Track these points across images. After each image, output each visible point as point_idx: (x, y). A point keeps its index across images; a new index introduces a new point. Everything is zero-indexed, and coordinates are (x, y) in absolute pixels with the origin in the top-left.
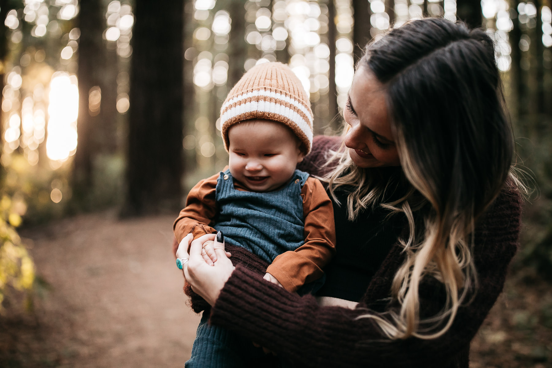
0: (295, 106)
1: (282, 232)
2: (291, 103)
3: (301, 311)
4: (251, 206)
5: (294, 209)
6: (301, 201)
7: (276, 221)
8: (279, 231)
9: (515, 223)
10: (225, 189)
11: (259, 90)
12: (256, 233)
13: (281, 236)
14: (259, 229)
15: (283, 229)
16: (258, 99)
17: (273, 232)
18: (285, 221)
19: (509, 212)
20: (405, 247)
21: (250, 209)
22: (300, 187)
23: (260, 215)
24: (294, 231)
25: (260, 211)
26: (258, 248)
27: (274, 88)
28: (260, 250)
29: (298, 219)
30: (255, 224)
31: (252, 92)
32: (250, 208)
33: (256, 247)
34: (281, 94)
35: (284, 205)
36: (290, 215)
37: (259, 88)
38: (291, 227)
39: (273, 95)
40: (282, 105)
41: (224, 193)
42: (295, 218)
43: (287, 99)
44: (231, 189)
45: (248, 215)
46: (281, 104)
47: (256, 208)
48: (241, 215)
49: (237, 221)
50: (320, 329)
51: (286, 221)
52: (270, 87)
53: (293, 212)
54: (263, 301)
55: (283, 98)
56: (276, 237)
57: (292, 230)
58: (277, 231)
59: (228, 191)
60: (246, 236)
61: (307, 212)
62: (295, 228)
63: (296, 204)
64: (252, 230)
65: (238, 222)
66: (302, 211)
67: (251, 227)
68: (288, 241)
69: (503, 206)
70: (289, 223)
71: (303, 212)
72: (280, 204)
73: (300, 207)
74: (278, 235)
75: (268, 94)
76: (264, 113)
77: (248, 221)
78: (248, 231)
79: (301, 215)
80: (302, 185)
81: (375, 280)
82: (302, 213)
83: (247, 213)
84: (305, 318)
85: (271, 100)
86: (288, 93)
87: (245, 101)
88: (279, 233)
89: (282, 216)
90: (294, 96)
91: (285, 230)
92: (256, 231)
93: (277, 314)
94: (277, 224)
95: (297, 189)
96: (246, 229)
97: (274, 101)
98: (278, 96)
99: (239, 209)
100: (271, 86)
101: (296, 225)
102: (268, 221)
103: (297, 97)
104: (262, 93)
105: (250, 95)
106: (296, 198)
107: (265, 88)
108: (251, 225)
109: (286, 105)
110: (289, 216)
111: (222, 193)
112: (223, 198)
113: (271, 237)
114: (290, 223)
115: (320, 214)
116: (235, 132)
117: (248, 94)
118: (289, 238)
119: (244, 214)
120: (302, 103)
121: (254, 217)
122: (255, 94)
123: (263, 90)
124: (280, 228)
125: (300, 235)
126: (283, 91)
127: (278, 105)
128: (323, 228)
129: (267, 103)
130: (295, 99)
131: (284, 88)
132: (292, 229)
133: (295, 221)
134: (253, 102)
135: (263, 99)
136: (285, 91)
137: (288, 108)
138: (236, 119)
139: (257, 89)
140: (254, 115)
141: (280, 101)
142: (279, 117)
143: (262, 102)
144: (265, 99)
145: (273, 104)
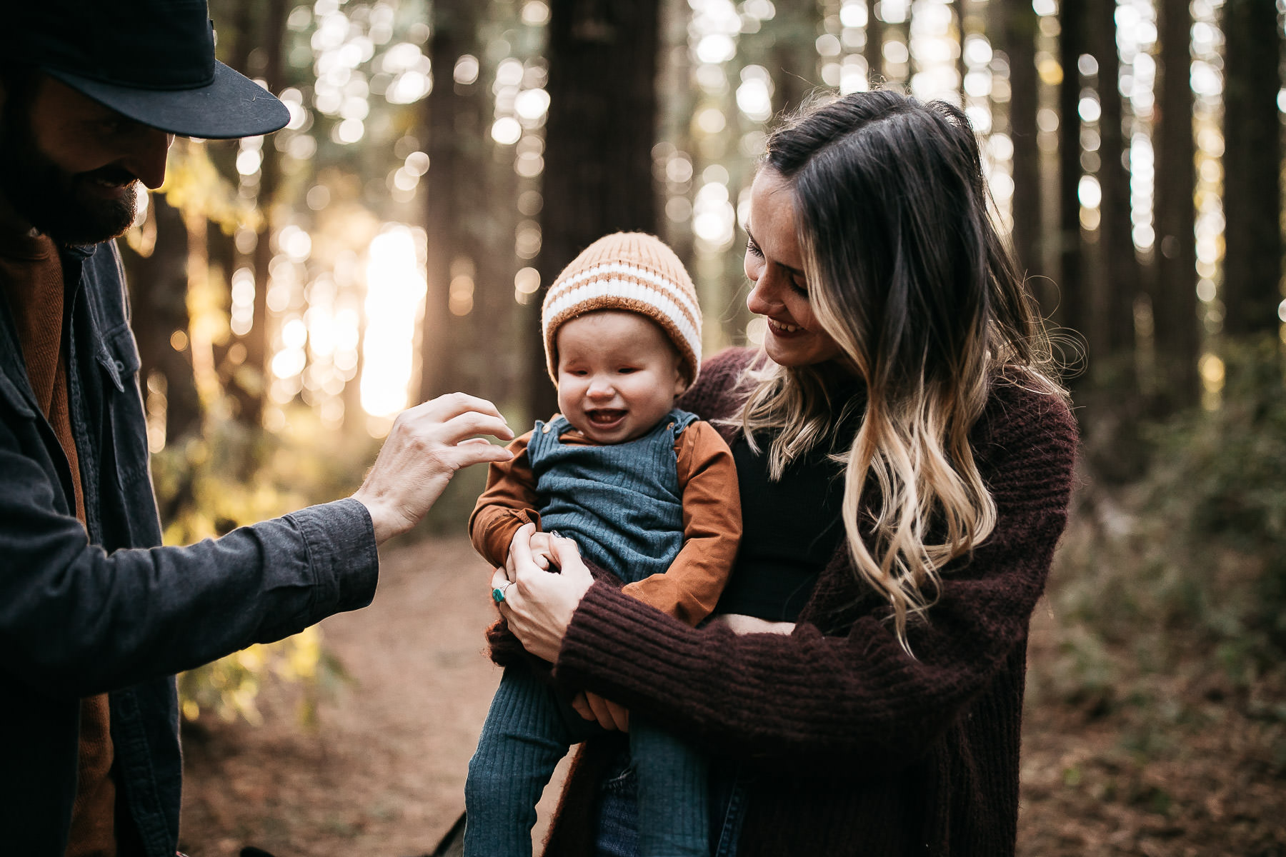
0: (670, 292)
1: (633, 512)
2: (663, 287)
3: (711, 639)
4: (583, 471)
5: (659, 473)
6: (674, 460)
7: (623, 495)
8: (627, 511)
9: (1063, 476)
10: (543, 446)
11: (610, 264)
12: (591, 519)
13: (633, 520)
14: (594, 510)
15: (636, 508)
16: (608, 278)
17: (618, 513)
18: (639, 495)
19: (1049, 457)
20: (876, 523)
21: (579, 478)
22: (673, 435)
23: (594, 486)
24: (655, 511)
25: (596, 481)
26: (592, 542)
27: (635, 262)
28: (596, 544)
29: (665, 491)
30: (588, 503)
31: (598, 267)
32: (580, 476)
33: (589, 542)
34: (647, 271)
35: (638, 467)
36: (650, 484)
37: (609, 260)
38: (650, 505)
39: (633, 271)
40: (648, 288)
41: (541, 452)
42: (659, 490)
43: (657, 280)
44: (553, 445)
45: (575, 488)
46: (647, 286)
47: (591, 475)
48: (565, 489)
49: (559, 501)
50: (742, 667)
51: (641, 495)
52: (628, 261)
53: (655, 480)
54: (646, 625)
55: (649, 277)
56: (624, 523)
57: (653, 509)
58: (625, 511)
59: (547, 448)
60: (572, 524)
61: (685, 478)
62: (658, 506)
63: (666, 465)
64: (582, 514)
65: (561, 503)
66: (675, 477)
67: (582, 510)
68: (648, 529)
69: (1039, 448)
70: (645, 497)
71: (678, 479)
72: (632, 464)
73: (671, 470)
74: (628, 518)
75: (624, 269)
76: (619, 299)
77: (575, 498)
78: (576, 517)
79: (672, 484)
80: (677, 432)
81: (825, 579)
82: (675, 481)
83: (572, 484)
84: (717, 650)
85: (630, 279)
86: (658, 270)
87: (587, 282)
88: (629, 514)
89: (635, 485)
90: (668, 276)
91: (639, 509)
92: (590, 514)
93: (671, 645)
94: (625, 499)
95: (667, 438)
96: (573, 514)
97: (636, 281)
98: (642, 274)
99: (561, 479)
100: (631, 259)
101: (660, 501)
102: (609, 494)
103: (673, 278)
104: (615, 268)
105: (595, 272)
106: (665, 454)
107: (620, 261)
108: (581, 505)
109: (655, 288)
110: (648, 486)
111: (538, 453)
112: (539, 461)
113: (616, 522)
114: (649, 498)
115: (709, 479)
116: (569, 332)
117: (592, 270)
118: (649, 523)
119: (568, 486)
120: (683, 290)
121: (585, 491)
122: (605, 269)
123: (617, 264)
124: (630, 507)
125: (671, 518)
126: (650, 267)
127: (642, 287)
128: (716, 502)
129: (624, 283)
130: (670, 281)
131: (651, 263)
132: (652, 506)
133: (658, 495)
134: (601, 282)
135: (617, 278)
136: (653, 268)
137: (658, 294)
138: (572, 310)
139: (607, 263)
140: (602, 303)
141: (645, 282)
142: (644, 305)
143: (614, 281)
144: (620, 277)
145: (634, 285)
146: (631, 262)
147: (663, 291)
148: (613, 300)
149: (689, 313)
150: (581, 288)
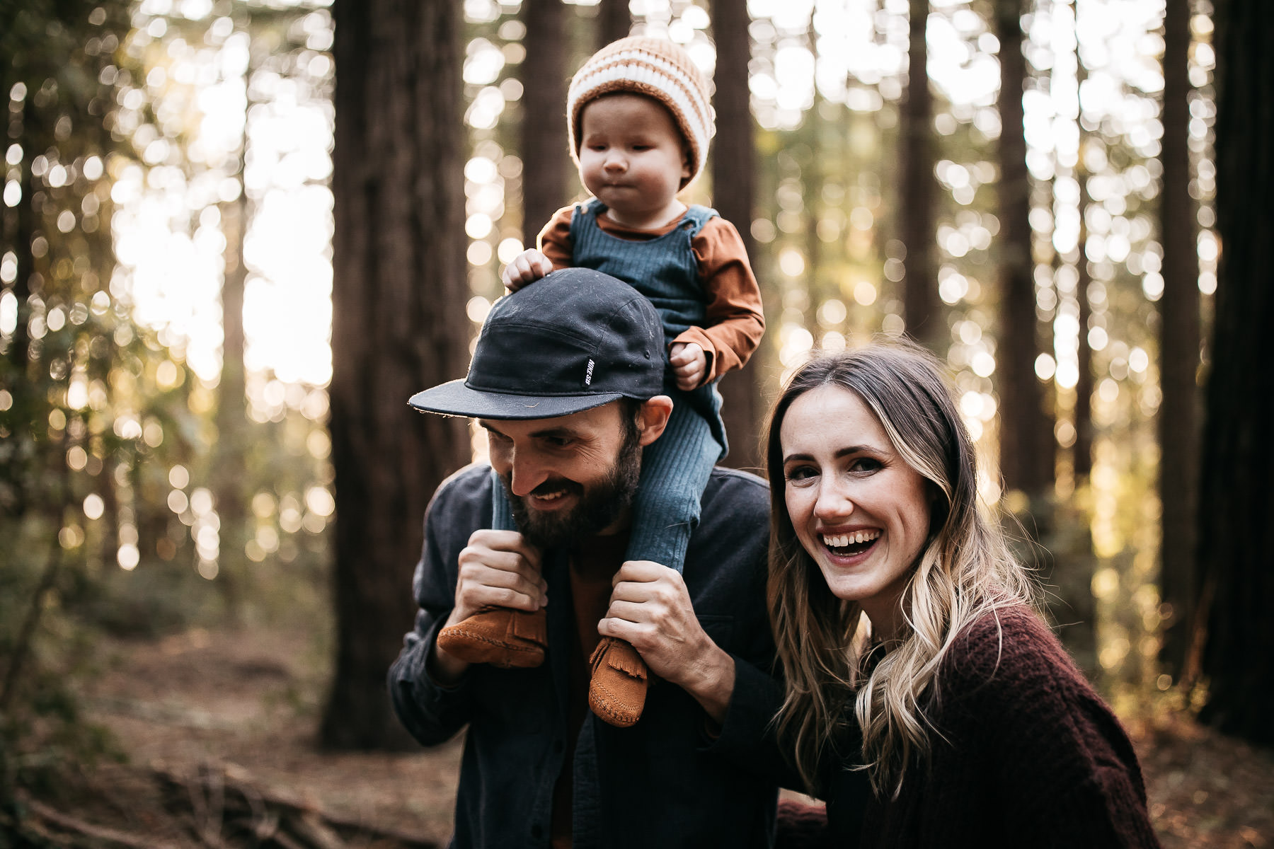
11: (630, 52)
16: (627, 63)
31: (620, 54)
34: (664, 62)
37: (631, 49)
39: (651, 60)
40: (663, 77)
46: (661, 74)
52: (648, 50)
55: (666, 67)
76: (635, 83)
85: (647, 66)
86: (674, 61)
87: (608, 67)
97: (652, 68)
98: (658, 63)
103: (688, 72)
104: (635, 56)
105: (616, 58)
116: (595, 110)
117: (614, 56)
120: (695, 84)
123: (638, 52)
127: (657, 74)
129: (641, 69)
131: (669, 56)
134: (621, 67)
135: (635, 64)
136: (671, 60)
137: (671, 83)
138: (593, 91)
139: (627, 50)
140: (619, 86)
141: (660, 70)
142: (657, 91)
143: (633, 67)
144: (638, 64)
145: (650, 71)
146: (650, 52)
147: (676, 81)
148: (630, 83)
149: (698, 107)
150: (603, 71)
